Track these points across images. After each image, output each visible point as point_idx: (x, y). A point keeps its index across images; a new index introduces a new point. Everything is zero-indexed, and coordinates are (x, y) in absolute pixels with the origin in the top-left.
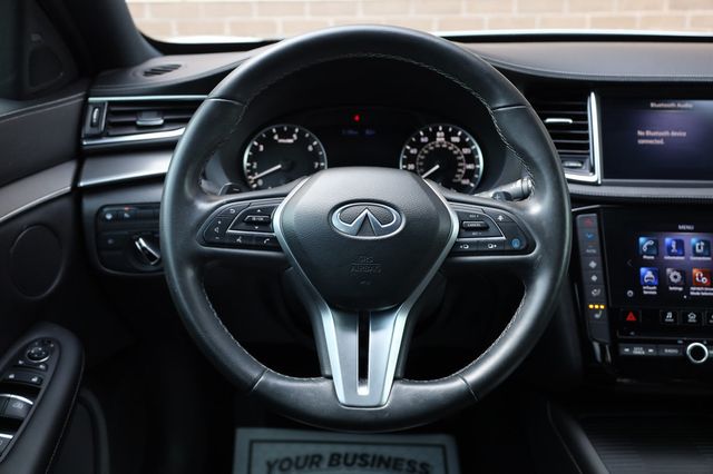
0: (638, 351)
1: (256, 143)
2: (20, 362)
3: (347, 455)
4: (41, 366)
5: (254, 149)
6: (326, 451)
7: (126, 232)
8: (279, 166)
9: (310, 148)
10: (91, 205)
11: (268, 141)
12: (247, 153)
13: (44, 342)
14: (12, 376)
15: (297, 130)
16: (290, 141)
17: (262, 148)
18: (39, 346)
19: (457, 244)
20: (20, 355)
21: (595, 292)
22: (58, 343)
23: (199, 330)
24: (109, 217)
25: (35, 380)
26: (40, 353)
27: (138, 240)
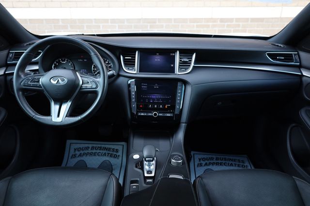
0: (142, 114)
3: (96, 147)
5: (56, 64)
6: (90, 146)
9: (70, 64)
11: (59, 62)
12: (53, 65)
15: (66, 60)
16: (65, 62)
19: (81, 86)
21: (133, 100)
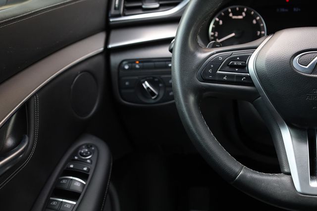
1: (217, 19)
2: (76, 158)
4: (88, 161)
5: (216, 23)
7: (137, 78)
8: (233, 35)
9: (254, 22)
10: (115, 60)
11: (226, 18)
12: (212, 26)
13: (88, 146)
14: (72, 166)
15: (245, 10)
16: (240, 17)
17: (221, 22)
18: (86, 148)
20: (75, 153)
22: (96, 147)
23: (199, 138)
24: (127, 67)
25: (85, 169)
26: (86, 153)
27: (144, 82)
